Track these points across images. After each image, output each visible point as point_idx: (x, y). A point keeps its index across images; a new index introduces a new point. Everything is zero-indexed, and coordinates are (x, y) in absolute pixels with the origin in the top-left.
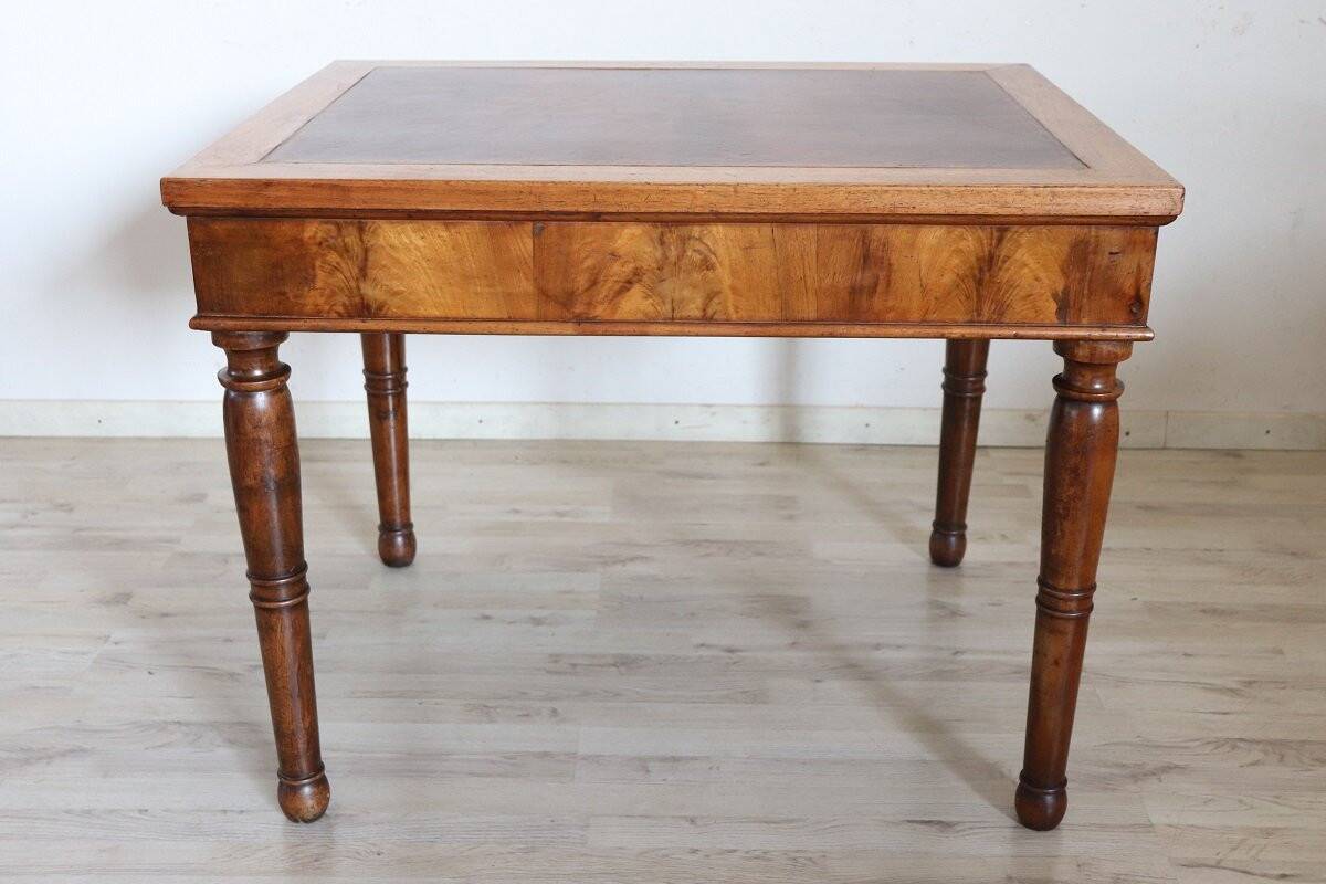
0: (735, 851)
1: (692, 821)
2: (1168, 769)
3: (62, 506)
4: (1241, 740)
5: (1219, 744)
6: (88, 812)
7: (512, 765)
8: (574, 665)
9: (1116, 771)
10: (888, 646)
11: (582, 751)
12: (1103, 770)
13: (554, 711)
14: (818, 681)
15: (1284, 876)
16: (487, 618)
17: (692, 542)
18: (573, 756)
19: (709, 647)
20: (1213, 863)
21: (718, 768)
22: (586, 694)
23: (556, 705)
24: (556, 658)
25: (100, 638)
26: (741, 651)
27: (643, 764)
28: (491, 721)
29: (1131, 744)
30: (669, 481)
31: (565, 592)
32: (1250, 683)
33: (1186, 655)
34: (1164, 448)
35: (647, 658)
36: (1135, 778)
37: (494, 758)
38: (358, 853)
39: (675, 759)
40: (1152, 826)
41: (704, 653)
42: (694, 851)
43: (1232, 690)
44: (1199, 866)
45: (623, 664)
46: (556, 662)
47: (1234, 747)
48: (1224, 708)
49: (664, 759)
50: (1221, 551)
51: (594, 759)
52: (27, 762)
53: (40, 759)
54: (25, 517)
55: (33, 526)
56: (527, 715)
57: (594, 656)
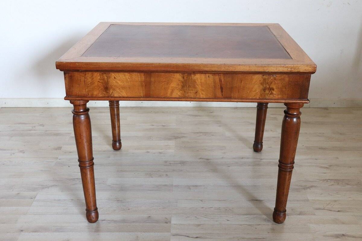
0: (212, 207)
1: (202, 201)
2: (312, 186)
3: (41, 125)
4: (329, 179)
5: (324, 180)
6: (59, 200)
7: (158, 188)
8: (170, 164)
9: (300, 187)
10: (245, 158)
11: (174, 184)
12: (297, 187)
13: (167, 175)
14: (229, 167)
15: (339, 211)
16: (149, 152)
17: (197, 132)
18: (172, 185)
19: (203, 159)
20: (323, 208)
21: (207, 188)
22: (174, 171)
23: (167, 173)
24: (166, 162)
25: (56, 158)
26: (210, 159)
27: (189, 187)
28: (152, 177)
29: (303, 181)
30: (189, 117)
31: (167, 146)
32: (331, 166)
33: (315, 159)
34: (309, 108)
35: (188, 162)
36: (304, 189)
37: (153, 186)
38: (124, 209)
39: (196, 186)
40: (308, 200)
41: (201, 160)
42: (203, 208)
43: (326, 167)
44: (320, 209)
45: (182, 163)
46: (166, 163)
47: (327, 181)
48: (325, 172)
49: (193, 186)
50: (323, 133)
51: (177, 186)
52: (43, 188)
53: (46, 187)
54: (33, 128)
55: (35, 130)
56: (160, 176)
57: (174, 161)
